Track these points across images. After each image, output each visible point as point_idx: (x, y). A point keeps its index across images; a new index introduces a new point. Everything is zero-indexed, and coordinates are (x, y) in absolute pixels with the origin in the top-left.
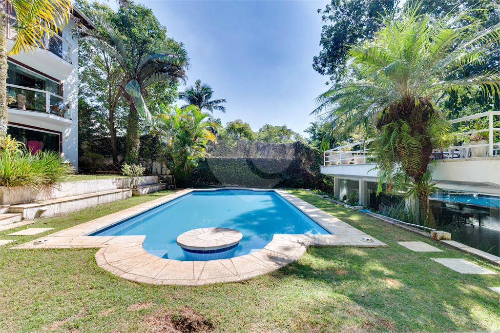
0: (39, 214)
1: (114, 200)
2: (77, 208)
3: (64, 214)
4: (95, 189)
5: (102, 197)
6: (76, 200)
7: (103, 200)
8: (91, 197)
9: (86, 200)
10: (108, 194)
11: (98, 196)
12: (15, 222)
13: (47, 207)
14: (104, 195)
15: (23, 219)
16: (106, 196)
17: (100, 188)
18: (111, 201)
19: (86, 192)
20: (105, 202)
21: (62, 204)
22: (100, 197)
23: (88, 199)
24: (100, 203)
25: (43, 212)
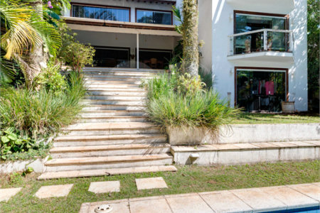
0: (192, 160)
1: (313, 157)
2: (243, 161)
3: (223, 165)
4: (285, 137)
5: (287, 151)
6: (241, 150)
7: (289, 155)
8: (266, 149)
9: (258, 151)
10: (298, 147)
11: (280, 148)
12: (166, 165)
13: (201, 153)
14: (290, 148)
15: (174, 162)
16: (296, 150)
17: (294, 136)
18: (306, 158)
19: (269, 139)
20: (292, 158)
21: (221, 153)
22: (282, 150)
23: (261, 151)
24: (282, 158)
25: (195, 159)
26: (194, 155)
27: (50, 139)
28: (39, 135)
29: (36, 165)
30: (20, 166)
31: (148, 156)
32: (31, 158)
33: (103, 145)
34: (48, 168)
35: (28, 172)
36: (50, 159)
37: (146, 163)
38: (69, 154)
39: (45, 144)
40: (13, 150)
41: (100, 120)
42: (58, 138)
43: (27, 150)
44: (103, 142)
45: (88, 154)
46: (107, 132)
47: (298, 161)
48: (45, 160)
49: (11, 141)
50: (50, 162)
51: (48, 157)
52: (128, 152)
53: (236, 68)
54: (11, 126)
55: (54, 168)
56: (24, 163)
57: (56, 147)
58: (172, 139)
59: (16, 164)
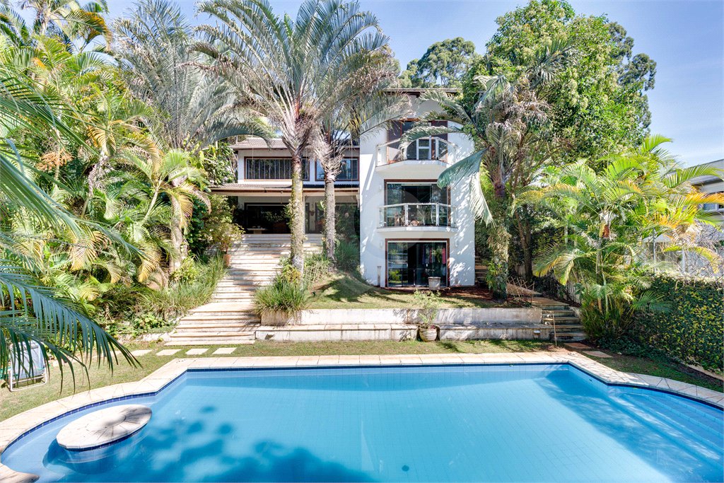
0: (268, 337)
1: (373, 338)
5: (350, 332)
7: (350, 336)
9: (322, 332)
11: (342, 330)
12: (249, 340)
13: (278, 332)
16: (357, 332)
18: (367, 339)
20: (353, 338)
21: (292, 332)
22: (344, 332)
23: (325, 332)
24: (344, 338)
25: (272, 336)
26: (270, 333)
27: (178, 319)
28: (170, 317)
29: (165, 337)
30: (155, 337)
31: (240, 333)
32: (161, 332)
33: (214, 324)
34: (173, 339)
35: (159, 341)
36: (176, 332)
37: (236, 338)
38: (189, 330)
39: (174, 322)
40: (152, 327)
41: (229, 300)
42: (185, 318)
43: (161, 326)
44: (214, 322)
45: (200, 330)
46: (220, 314)
47: (359, 341)
48: (171, 334)
49: (150, 321)
50: (175, 335)
51: (174, 331)
52: (228, 329)
53: (387, 240)
54: (151, 311)
55: (176, 339)
56: (158, 335)
57: (182, 324)
58: (263, 320)
59: (154, 335)
